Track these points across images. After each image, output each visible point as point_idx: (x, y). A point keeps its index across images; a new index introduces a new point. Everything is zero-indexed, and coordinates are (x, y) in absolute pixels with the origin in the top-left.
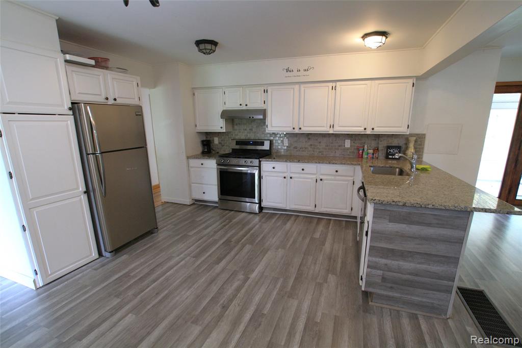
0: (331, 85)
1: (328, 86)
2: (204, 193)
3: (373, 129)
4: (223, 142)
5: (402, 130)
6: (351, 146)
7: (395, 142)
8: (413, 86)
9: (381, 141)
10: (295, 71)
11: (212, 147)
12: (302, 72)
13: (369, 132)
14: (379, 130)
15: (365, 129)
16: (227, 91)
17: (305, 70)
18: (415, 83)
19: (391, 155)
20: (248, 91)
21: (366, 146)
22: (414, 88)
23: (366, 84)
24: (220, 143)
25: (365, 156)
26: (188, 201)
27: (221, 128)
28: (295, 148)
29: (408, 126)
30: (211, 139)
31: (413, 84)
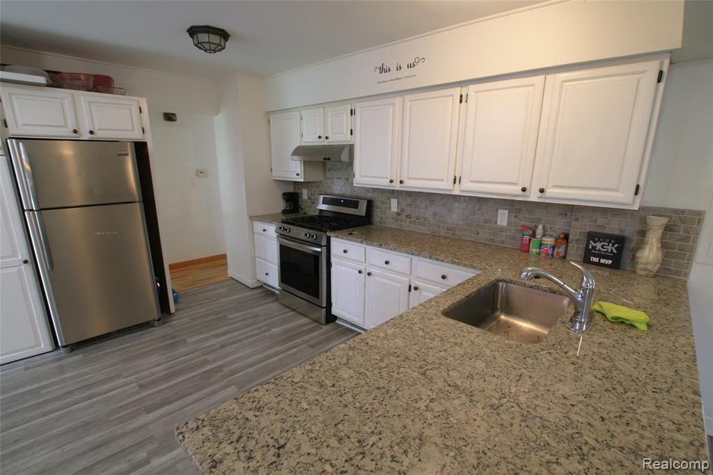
0: (457, 91)
1: (453, 96)
2: (267, 274)
3: (542, 191)
4: (313, 197)
5: (622, 197)
6: (509, 223)
7: (613, 227)
8: (659, 80)
9: (577, 220)
10: (393, 69)
11: (300, 203)
12: (405, 71)
13: (534, 197)
14: (558, 194)
15: (524, 190)
16: (305, 113)
17: (410, 66)
18: (665, 70)
19: (595, 256)
20: (330, 114)
21: (540, 227)
22: (662, 85)
23: (533, 85)
24: (309, 198)
25: (534, 250)
26: (250, 282)
27: (298, 175)
28: (408, 216)
29: (638, 187)
30: (300, 191)
31: (661, 73)
